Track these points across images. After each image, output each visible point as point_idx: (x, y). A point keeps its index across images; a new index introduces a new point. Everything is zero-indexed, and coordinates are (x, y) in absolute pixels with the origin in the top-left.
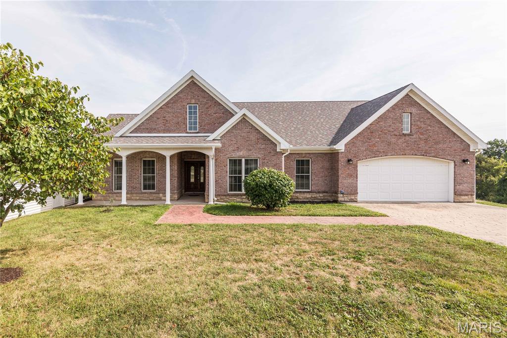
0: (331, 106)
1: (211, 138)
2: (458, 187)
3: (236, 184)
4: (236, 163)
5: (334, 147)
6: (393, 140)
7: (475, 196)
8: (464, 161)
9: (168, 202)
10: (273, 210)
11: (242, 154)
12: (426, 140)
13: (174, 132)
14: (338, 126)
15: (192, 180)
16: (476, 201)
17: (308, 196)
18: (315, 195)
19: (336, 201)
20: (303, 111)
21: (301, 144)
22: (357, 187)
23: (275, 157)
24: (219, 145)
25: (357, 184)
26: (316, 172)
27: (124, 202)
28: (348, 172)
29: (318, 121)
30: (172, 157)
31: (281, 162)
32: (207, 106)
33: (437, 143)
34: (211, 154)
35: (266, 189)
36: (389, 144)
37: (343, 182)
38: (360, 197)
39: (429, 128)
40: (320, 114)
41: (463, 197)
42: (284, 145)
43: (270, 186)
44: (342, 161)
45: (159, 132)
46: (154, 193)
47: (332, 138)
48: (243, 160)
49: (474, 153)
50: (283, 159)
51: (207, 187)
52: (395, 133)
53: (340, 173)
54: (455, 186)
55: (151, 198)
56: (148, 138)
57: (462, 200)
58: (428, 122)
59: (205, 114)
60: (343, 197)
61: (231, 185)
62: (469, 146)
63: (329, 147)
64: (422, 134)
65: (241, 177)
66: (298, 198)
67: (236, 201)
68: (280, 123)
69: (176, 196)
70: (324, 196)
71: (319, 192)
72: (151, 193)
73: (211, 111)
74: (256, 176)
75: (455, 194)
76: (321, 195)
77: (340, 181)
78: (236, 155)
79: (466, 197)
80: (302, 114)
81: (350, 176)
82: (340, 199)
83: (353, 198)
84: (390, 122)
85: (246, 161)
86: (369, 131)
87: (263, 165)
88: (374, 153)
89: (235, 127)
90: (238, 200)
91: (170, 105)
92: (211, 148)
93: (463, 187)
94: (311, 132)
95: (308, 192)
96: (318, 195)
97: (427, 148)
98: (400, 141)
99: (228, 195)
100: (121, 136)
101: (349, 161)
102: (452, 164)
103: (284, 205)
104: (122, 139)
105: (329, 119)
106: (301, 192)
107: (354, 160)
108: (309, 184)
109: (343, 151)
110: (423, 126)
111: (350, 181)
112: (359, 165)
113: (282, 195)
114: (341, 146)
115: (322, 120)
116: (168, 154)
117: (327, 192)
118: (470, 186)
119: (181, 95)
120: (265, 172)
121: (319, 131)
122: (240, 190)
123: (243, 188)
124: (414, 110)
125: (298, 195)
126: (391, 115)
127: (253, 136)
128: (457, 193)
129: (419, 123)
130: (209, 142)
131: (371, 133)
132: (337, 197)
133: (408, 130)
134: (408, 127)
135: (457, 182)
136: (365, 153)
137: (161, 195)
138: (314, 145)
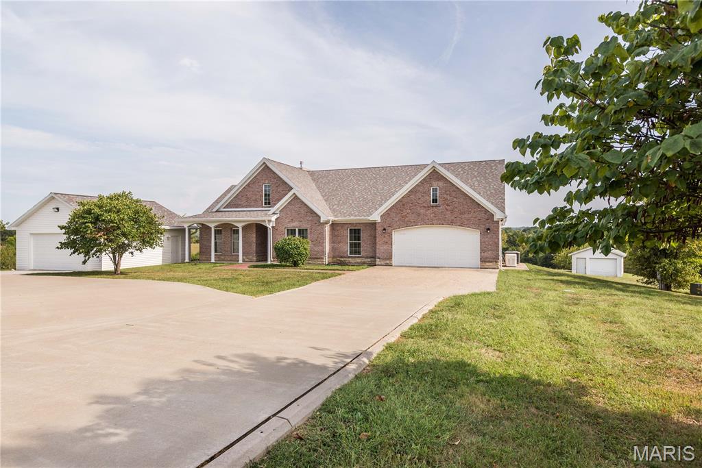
1: (270, 213)
2: (483, 254)
4: (291, 231)
6: (422, 211)
7: (499, 263)
8: (488, 230)
9: (240, 262)
10: (297, 266)
11: (295, 225)
12: (452, 212)
13: (254, 207)
16: (501, 267)
17: (359, 260)
18: (364, 260)
19: (375, 265)
21: (351, 216)
22: (392, 253)
23: (318, 227)
25: (392, 250)
26: (365, 239)
28: (385, 239)
31: (324, 231)
32: (277, 185)
34: (270, 226)
36: (419, 215)
38: (394, 262)
39: (455, 199)
41: (488, 264)
44: (379, 229)
45: (243, 207)
48: (297, 230)
49: (498, 222)
50: (327, 228)
52: (424, 204)
53: (378, 240)
54: (481, 253)
56: (234, 213)
57: (486, 267)
58: (454, 194)
59: (276, 192)
60: (380, 261)
62: (493, 215)
64: (448, 205)
66: (350, 262)
70: (371, 261)
71: (367, 258)
72: (237, 255)
73: (280, 189)
75: (481, 261)
76: (369, 260)
77: (378, 247)
78: (291, 226)
79: (491, 264)
81: (387, 243)
82: (377, 263)
83: (388, 262)
84: (419, 195)
85: (299, 230)
86: (401, 204)
87: (311, 233)
88: (406, 224)
91: (250, 185)
93: (489, 254)
95: (360, 257)
96: (366, 260)
97: (453, 218)
98: (429, 212)
100: (217, 211)
101: (385, 229)
102: (479, 233)
104: (217, 213)
106: (352, 257)
107: (389, 230)
109: (379, 221)
110: (449, 198)
111: (386, 247)
112: (393, 233)
114: (376, 217)
116: (241, 226)
117: (371, 258)
118: (494, 253)
119: (258, 177)
124: (441, 184)
125: (350, 259)
126: (421, 189)
127: (303, 211)
128: (483, 260)
129: (445, 196)
130: (270, 217)
131: (403, 205)
132: (376, 261)
133: (436, 202)
134: (437, 200)
135: (482, 251)
136: (398, 223)
137: (245, 257)
138: (361, 216)
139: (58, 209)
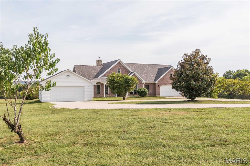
5: (155, 82)
6: (168, 80)
9: (116, 97)
14: (155, 75)
21: (147, 81)
22: (160, 93)
23: (142, 85)
26: (150, 88)
28: (158, 89)
32: (123, 69)
36: (167, 82)
37: (157, 91)
38: (161, 95)
40: (150, 70)
42: (144, 82)
44: (157, 86)
46: (108, 95)
47: (154, 79)
50: (144, 85)
53: (156, 89)
71: (151, 94)
73: (124, 71)
82: (156, 96)
83: (159, 95)
87: (139, 87)
88: (164, 84)
90: (133, 96)
91: (113, 69)
94: (149, 77)
98: (170, 81)
99: (130, 95)
100: (100, 78)
101: (158, 86)
111: (159, 91)
112: (161, 87)
113: (146, 93)
117: (153, 94)
121: (151, 77)
122: (133, 93)
126: (168, 74)
131: (164, 78)
136: (162, 84)
137: (110, 95)
138: (150, 81)
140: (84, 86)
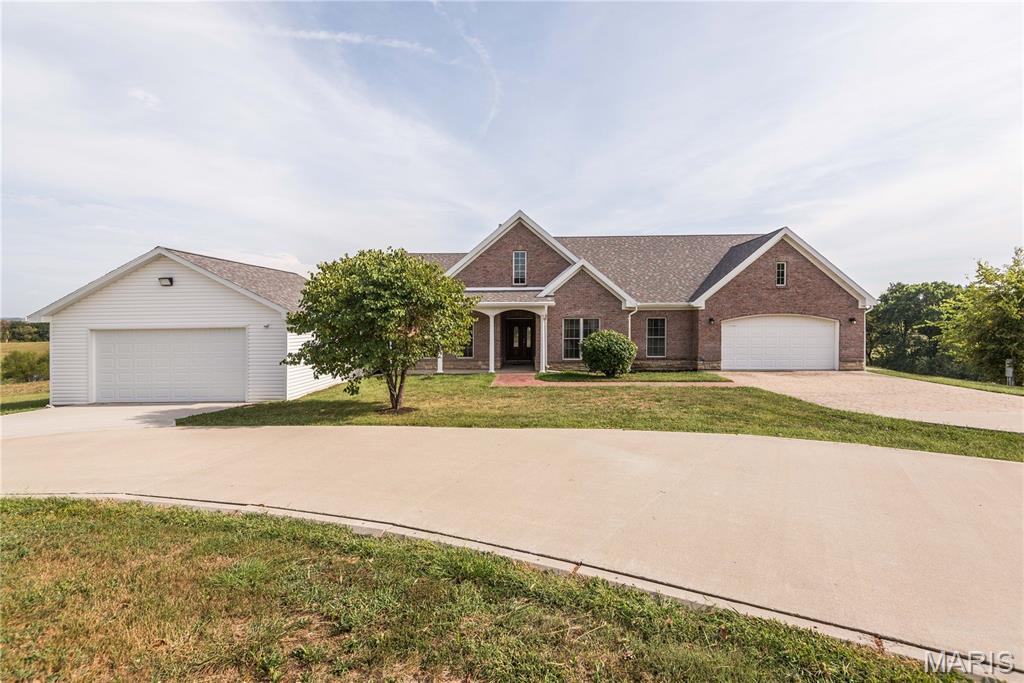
0: (705, 244)
1: (542, 294)
2: (843, 351)
3: (573, 350)
4: (572, 323)
5: (692, 303)
6: (765, 295)
7: (864, 363)
8: (852, 320)
9: (492, 370)
10: (613, 377)
11: (579, 313)
12: (805, 296)
14: (706, 274)
15: (516, 345)
16: (866, 368)
17: (663, 363)
18: (670, 363)
19: (695, 370)
20: (665, 251)
21: (654, 300)
22: (720, 352)
23: (619, 317)
24: (553, 303)
25: (720, 348)
26: (672, 333)
27: (440, 370)
28: (710, 334)
29: (682, 267)
30: (496, 317)
31: (627, 322)
32: (536, 253)
33: (819, 298)
34: (543, 313)
35: (604, 354)
36: (760, 300)
37: (704, 346)
38: (724, 365)
39: (809, 280)
40: (687, 256)
41: (849, 364)
42: (630, 302)
43: (608, 350)
44: (703, 320)
46: (472, 360)
47: (694, 291)
48: (582, 321)
49: (863, 310)
50: (630, 319)
51: (537, 352)
52: (767, 286)
53: (700, 335)
54: (840, 350)
55: (468, 367)
57: (849, 368)
58: (807, 273)
59: (535, 263)
60: (703, 364)
61: (566, 351)
62: (857, 301)
63: (686, 304)
64: (799, 287)
65: (578, 341)
66: (649, 367)
67: (572, 369)
68: (632, 270)
69: (499, 365)
70: (681, 364)
71: (676, 359)
72: (468, 360)
73: (543, 259)
74: (594, 339)
75: (840, 360)
76: (679, 362)
77: (700, 344)
78: (572, 314)
79: (853, 364)
80: (663, 256)
81: (712, 339)
82: (699, 367)
83: (716, 365)
84: (760, 273)
85: (585, 322)
86: (735, 285)
87: (605, 326)
88: (741, 311)
89: (571, 281)
90: (576, 368)
91: (491, 253)
92: (543, 307)
93: (851, 352)
94: (670, 283)
95: (663, 359)
96: (674, 363)
97: (805, 304)
98: (773, 295)
99: (563, 362)
101: (711, 320)
102: (838, 324)
103: (623, 371)
105: (698, 264)
106: (653, 359)
107: (717, 320)
108: (663, 349)
109: (703, 308)
110: (801, 277)
111: (712, 344)
112: (722, 325)
114: (700, 303)
115: (688, 265)
116: (492, 314)
117: (685, 359)
118: (859, 350)
119: (505, 240)
120: (606, 335)
121: (680, 281)
122: (578, 356)
123: (581, 353)
124: (790, 259)
125: (650, 362)
126: (762, 264)
127: (593, 292)
128: (842, 359)
129: (796, 274)
130: (541, 300)
131: (739, 286)
132: (697, 365)
133: (783, 283)
134: (783, 280)
135: (842, 346)
136: (730, 311)
137: (480, 363)
138: (670, 301)
139: (171, 280)
140: (244, 329)
